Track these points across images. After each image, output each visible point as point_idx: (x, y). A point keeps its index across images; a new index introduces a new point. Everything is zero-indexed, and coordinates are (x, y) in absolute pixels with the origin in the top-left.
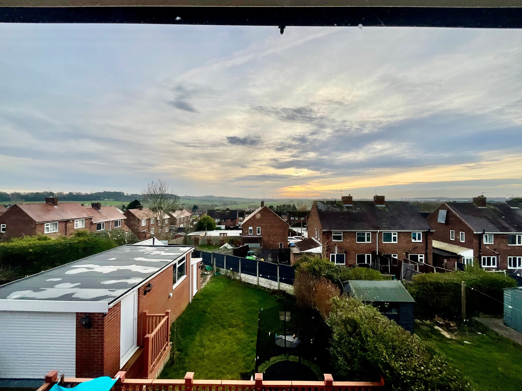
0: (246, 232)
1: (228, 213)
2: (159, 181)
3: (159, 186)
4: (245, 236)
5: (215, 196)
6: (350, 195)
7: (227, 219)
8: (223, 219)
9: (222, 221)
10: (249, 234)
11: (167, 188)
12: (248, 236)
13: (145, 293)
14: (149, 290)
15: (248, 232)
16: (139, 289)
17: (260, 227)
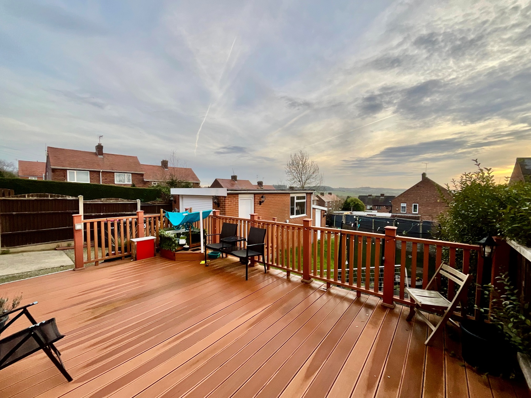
0: (397, 209)
1: (382, 198)
4: (395, 214)
5: (372, 187)
7: (381, 206)
8: (376, 206)
9: (375, 208)
10: (401, 212)
12: (400, 215)
13: (260, 203)
14: (263, 201)
15: (399, 210)
16: (254, 196)
17: (418, 204)
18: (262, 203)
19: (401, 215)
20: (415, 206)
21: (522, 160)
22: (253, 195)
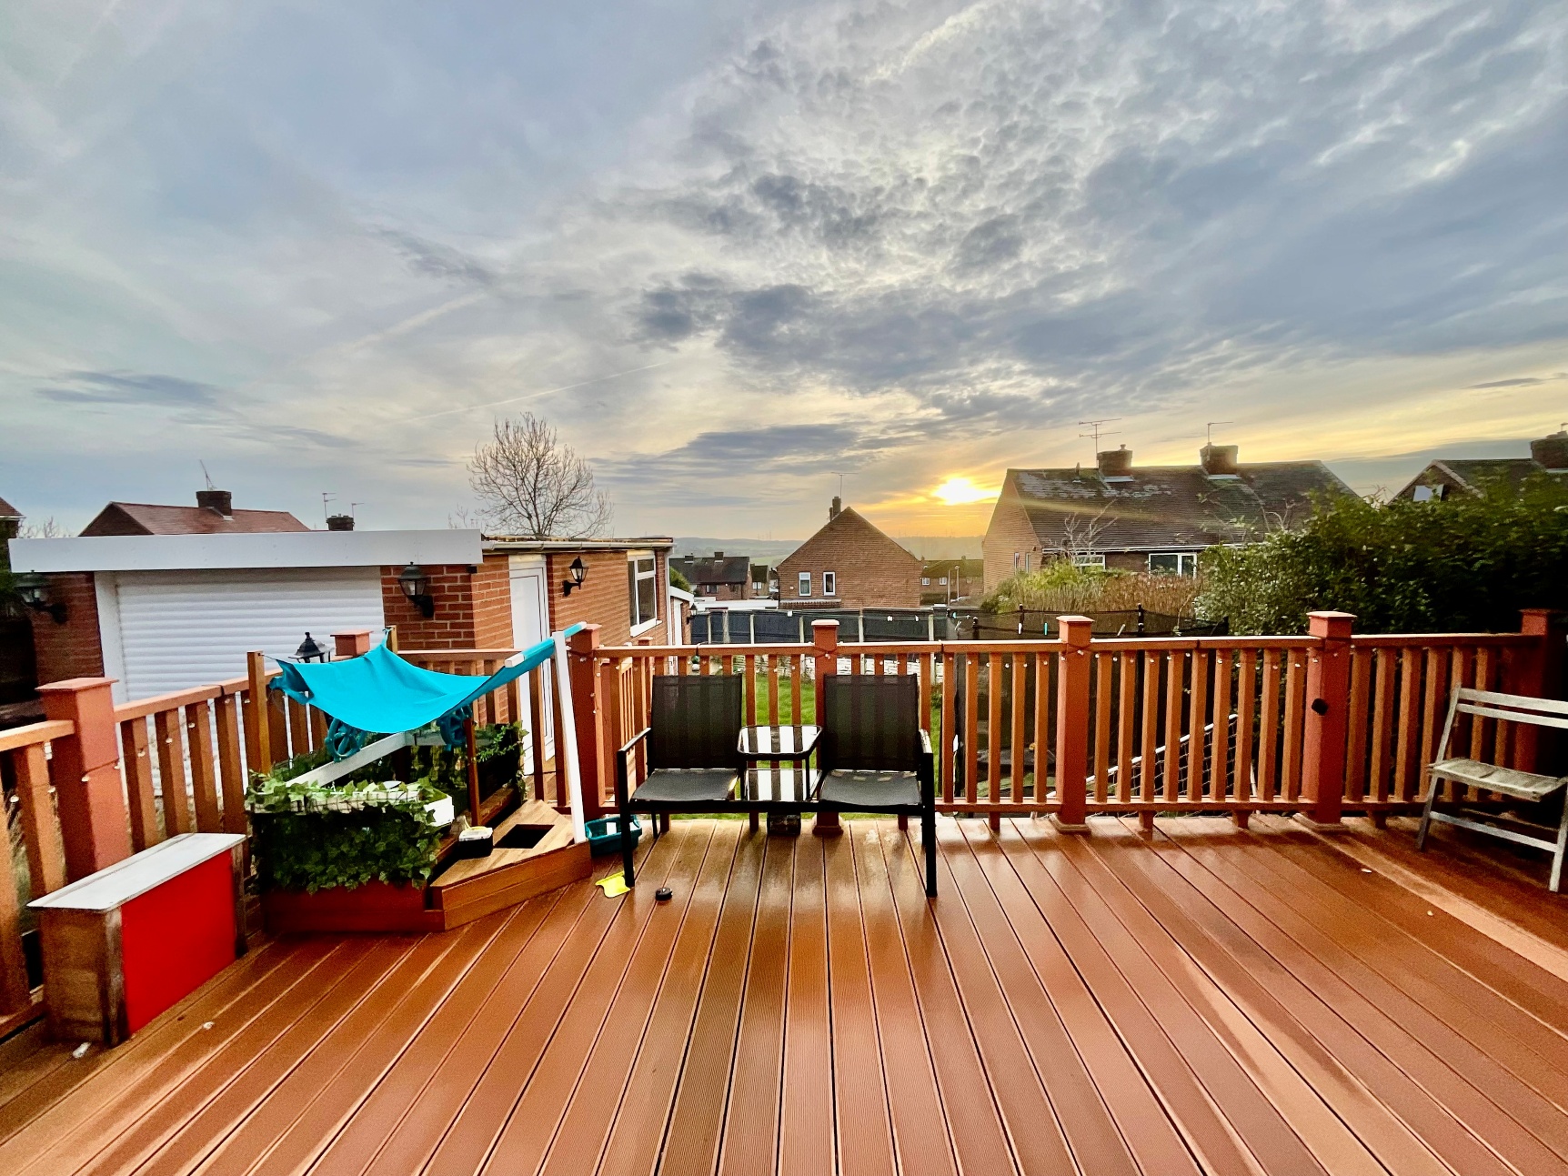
0: (792, 588)
1: (720, 564)
2: (527, 420)
3: (527, 437)
4: (788, 602)
6: (1123, 446)
7: (719, 584)
8: (706, 584)
9: (705, 589)
10: (801, 595)
11: (554, 443)
12: (799, 601)
13: (567, 588)
14: (579, 581)
15: (796, 590)
16: (549, 563)
17: (833, 573)
18: (574, 590)
19: (802, 601)
20: (829, 578)
21: (1016, 474)
22: (539, 559)
